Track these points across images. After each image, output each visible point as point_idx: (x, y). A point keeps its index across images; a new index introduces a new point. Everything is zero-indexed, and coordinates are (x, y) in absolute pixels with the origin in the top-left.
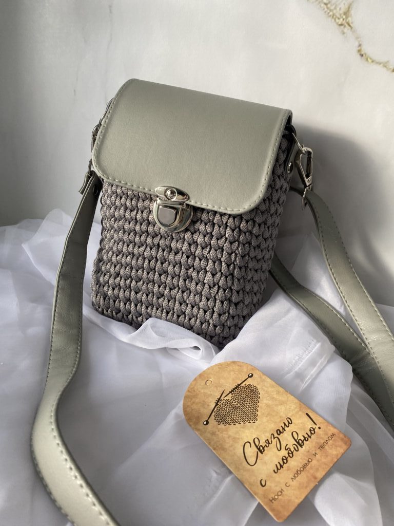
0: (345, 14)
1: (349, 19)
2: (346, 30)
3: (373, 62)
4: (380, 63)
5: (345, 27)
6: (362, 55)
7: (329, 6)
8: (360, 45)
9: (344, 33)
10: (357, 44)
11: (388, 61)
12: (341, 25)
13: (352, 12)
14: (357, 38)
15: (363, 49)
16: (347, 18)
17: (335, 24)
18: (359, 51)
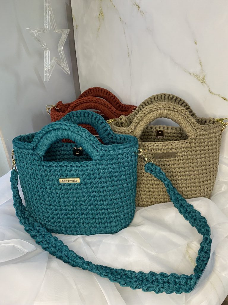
0: (203, 79)
1: (205, 80)
2: (204, 84)
3: (214, 94)
4: (217, 95)
5: (203, 83)
6: (210, 92)
7: (197, 76)
8: (209, 89)
9: (203, 85)
10: (208, 88)
11: (219, 95)
12: (202, 82)
13: (205, 78)
14: (208, 86)
15: (210, 90)
16: (204, 80)
17: (200, 82)
18: (209, 91)
